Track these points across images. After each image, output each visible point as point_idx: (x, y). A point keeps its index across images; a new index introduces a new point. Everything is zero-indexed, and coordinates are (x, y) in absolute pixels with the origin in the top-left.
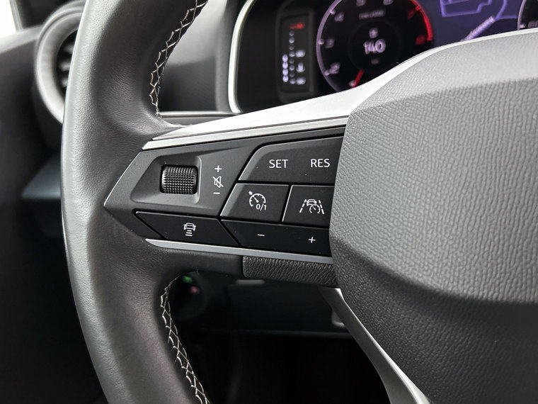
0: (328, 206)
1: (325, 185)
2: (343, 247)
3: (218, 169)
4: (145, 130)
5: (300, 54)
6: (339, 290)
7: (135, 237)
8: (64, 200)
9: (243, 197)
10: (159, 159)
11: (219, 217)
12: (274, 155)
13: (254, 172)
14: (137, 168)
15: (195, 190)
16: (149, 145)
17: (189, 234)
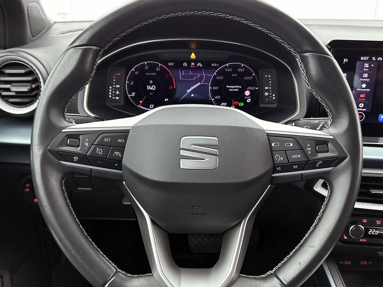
0: (122, 155)
1: (122, 148)
2: (126, 167)
3: (87, 140)
4: (63, 125)
5: (118, 86)
6: (124, 182)
7: (57, 160)
8: (33, 146)
9: (95, 150)
10: (67, 135)
11: (86, 156)
12: (106, 137)
13: (99, 142)
14: (59, 137)
15: (78, 146)
16: (64, 130)
17: (75, 160)
